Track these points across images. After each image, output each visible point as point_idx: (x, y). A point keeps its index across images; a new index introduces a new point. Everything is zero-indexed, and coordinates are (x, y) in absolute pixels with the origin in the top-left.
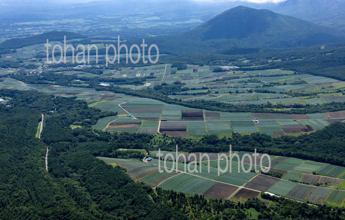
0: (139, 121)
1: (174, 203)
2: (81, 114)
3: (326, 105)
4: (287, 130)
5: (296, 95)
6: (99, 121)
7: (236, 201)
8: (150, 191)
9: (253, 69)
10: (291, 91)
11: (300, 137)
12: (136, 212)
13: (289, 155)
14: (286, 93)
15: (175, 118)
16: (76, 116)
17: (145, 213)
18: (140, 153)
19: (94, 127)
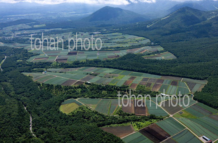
0: (48, 57)
1: (48, 89)
2: (24, 55)
3: (129, 46)
4: (109, 57)
5: (119, 43)
6: (30, 58)
7: (74, 86)
8: (39, 85)
9: (106, 33)
10: (118, 42)
11: (113, 60)
12: (30, 94)
13: (104, 67)
14: (116, 43)
15: (65, 55)
16: (21, 56)
17: (34, 94)
18: (42, 70)
19: (27, 60)
